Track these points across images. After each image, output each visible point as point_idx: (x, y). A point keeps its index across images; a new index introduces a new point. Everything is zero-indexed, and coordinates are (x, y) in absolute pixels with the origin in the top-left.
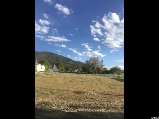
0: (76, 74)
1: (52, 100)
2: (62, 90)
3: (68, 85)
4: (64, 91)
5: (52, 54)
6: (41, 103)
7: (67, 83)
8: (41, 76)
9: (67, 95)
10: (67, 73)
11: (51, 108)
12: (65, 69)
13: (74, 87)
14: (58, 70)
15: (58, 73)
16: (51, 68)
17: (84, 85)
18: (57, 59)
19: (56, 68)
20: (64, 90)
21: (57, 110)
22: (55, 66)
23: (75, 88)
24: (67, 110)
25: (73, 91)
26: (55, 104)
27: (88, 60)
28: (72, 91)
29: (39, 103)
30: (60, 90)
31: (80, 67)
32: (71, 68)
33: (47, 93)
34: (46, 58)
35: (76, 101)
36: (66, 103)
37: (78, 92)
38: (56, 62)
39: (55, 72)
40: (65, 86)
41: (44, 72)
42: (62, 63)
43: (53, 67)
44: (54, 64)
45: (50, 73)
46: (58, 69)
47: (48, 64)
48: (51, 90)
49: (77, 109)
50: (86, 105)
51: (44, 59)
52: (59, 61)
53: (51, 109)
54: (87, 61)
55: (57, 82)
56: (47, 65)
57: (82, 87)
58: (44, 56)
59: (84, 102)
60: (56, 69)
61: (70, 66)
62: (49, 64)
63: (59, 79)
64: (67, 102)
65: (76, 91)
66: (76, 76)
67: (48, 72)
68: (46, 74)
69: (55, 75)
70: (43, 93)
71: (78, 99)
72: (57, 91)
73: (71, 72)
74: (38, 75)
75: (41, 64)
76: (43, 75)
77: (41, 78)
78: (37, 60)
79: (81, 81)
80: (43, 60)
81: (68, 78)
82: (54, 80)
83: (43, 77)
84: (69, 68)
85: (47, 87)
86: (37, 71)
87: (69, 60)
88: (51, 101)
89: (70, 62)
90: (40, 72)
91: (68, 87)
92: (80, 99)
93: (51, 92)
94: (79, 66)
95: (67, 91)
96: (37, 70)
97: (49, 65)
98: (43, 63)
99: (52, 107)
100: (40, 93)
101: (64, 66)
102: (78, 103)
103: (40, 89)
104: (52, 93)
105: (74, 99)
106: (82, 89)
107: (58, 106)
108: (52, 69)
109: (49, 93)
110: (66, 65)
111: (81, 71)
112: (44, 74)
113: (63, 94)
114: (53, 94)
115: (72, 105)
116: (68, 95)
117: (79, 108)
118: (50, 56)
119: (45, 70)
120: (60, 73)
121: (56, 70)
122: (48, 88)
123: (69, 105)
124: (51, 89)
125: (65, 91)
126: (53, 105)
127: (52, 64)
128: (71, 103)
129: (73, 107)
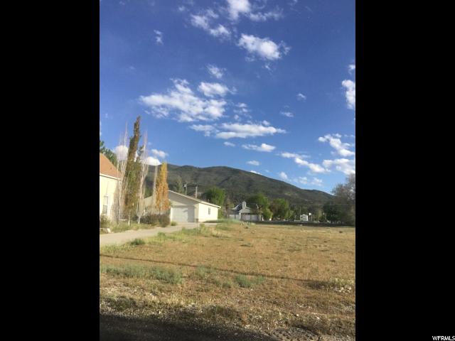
0: (307, 227)
1: (240, 303)
2: (269, 276)
3: (285, 260)
4: (274, 279)
5: (236, 172)
6: (212, 310)
7: (282, 254)
8: (208, 234)
9: (283, 291)
10: (279, 226)
11: (238, 328)
12: (272, 214)
13: (304, 269)
14: (253, 216)
15: (253, 224)
16: (233, 211)
17: (334, 261)
18: (250, 185)
19: (248, 211)
20: (274, 274)
21: (255, 334)
22: (244, 204)
23: (307, 270)
24: (284, 335)
25: (301, 280)
26: (251, 317)
27: (341, 186)
28: (298, 278)
29: (207, 310)
30: (263, 276)
31: (317, 207)
32: (292, 209)
33: (225, 282)
34: (221, 185)
35: (311, 311)
36: (280, 314)
37: (317, 282)
38: (247, 194)
39: (245, 221)
40: (277, 263)
41: (216, 224)
42: (264, 198)
43: (240, 208)
44: (243, 199)
45: (232, 226)
46: (254, 214)
47: (225, 200)
48: (237, 275)
49: (317, 335)
50: (344, 326)
51: (215, 188)
52: (256, 191)
53: (238, 331)
54: (338, 189)
55: (254, 252)
56: (223, 202)
57: (329, 266)
58: (215, 179)
59: (335, 315)
60: (249, 214)
61: (287, 206)
62: (228, 199)
63: (258, 242)
64: (283, 313)
65: (309, 280)
66: (309, 234)
67: (227, 222)
68: (223, 229)
69: (245, 232)
70: (216, 283)
71: (317, 305)
72: (253, 277)
73: (292, 222)
74: (202, 230)
75: (207, 201)
76: (215, 232)
77: (209, 239)
78: (198, 191)
79: (323, 248)
80: (212, 189)
81: (283, 239)
82: (245, 246)
83: (214, 236)
84: (285, 211)
85: (226, 267)
86: (197, 220)
87: (283, 186)
88: (237, 307)
89: (286, 194)
90: (206, 224)
91: (286, 266)
92: (322, 306)
93: (236, 279)
94: (317, 204)
95: (282, 278)
96: (199, 218)
97: (229, 203)
98: (213, 199)
99: (240, 323)
100: (208, 281)
101: (269, 204)
102: (318, 318)
103: (207, 270)
104: (240, 284)
105: (306, 305)
106: (327, 273)
107: (260, 321)
108: (238, 213)
109: (231, 283)
110: (274, 201)
111: (322, 219)
112: (216, 228)
113: (271, 288)
114: (244, 287)
115: (301, 321)
116: (285, 291)
117: (323, 333)
118: (231, 179)
119: (218, 218)
120: (259, 226)
121: (248, 217)
122: (229, 268)
123: (292, 321)
124: (235, 272)
125: (277, 277)
126: (245, 318)
127: (237, 200)
128: (295, 316)
129: (303, 327)
